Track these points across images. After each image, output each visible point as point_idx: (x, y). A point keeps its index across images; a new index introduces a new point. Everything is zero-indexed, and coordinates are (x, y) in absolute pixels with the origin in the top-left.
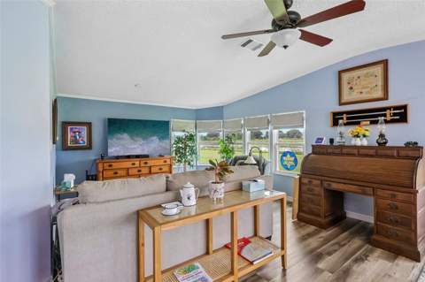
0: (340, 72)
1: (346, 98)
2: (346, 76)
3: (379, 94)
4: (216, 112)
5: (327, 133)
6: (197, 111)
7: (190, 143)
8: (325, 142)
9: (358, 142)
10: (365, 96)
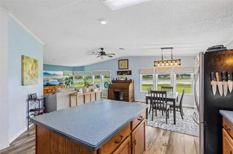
0: (119, 60)
1: (120, 68)
2: (120, 62)
3: (126, 67)
4: (82, 68)
5: (115, 77)
6: (74, 67)
7: (71, 80)
8: (115, 79)
9: (122, 79)
10: (124, 68)
